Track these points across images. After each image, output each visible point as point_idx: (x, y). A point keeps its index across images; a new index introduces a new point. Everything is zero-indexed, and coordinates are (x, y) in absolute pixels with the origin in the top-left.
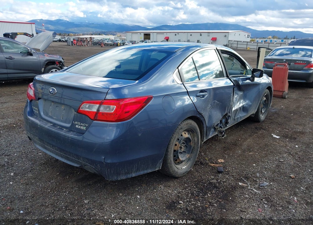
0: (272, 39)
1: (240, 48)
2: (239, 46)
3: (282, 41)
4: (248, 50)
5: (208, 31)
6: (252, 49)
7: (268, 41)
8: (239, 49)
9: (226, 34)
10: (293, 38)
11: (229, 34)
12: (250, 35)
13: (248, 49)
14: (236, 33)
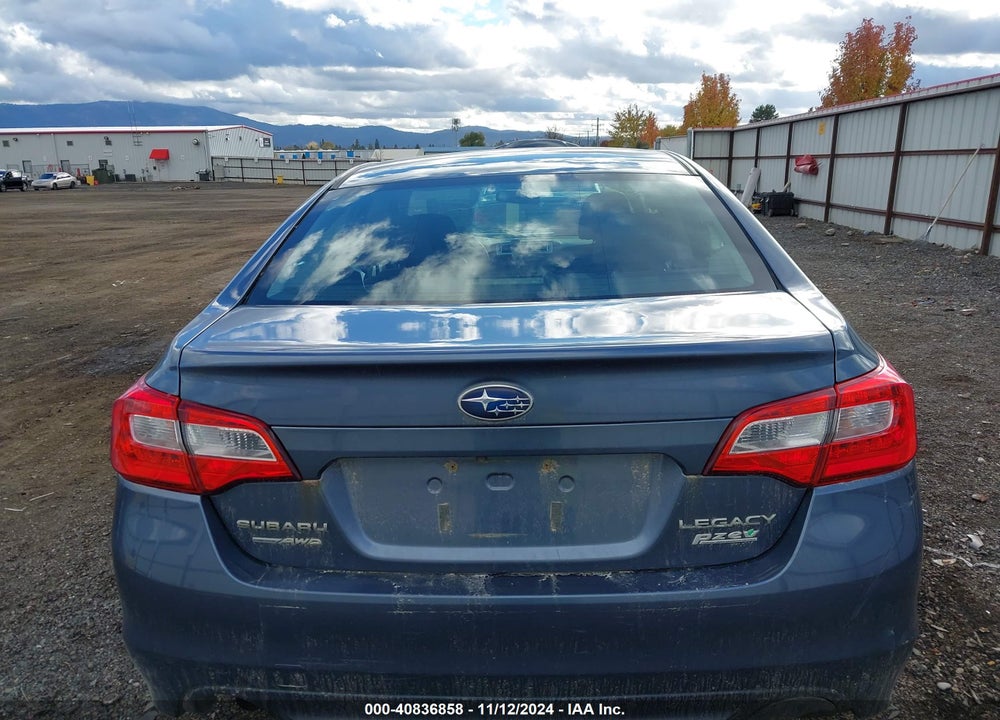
0: (321, 150)
1: (253, 181)
2: (248, 173)
3: (350, 154)
4: (280, 186)
5: (134, 129)
6: (290, 182)
7: (312, 156)
8: (253, 183)
9: (198, 137)
10: (374, 146)
11: (207, 138)
12: (271, 138)
13: (279, 181)
14: (229, 132)
